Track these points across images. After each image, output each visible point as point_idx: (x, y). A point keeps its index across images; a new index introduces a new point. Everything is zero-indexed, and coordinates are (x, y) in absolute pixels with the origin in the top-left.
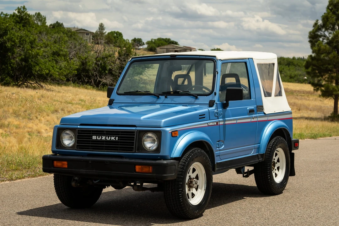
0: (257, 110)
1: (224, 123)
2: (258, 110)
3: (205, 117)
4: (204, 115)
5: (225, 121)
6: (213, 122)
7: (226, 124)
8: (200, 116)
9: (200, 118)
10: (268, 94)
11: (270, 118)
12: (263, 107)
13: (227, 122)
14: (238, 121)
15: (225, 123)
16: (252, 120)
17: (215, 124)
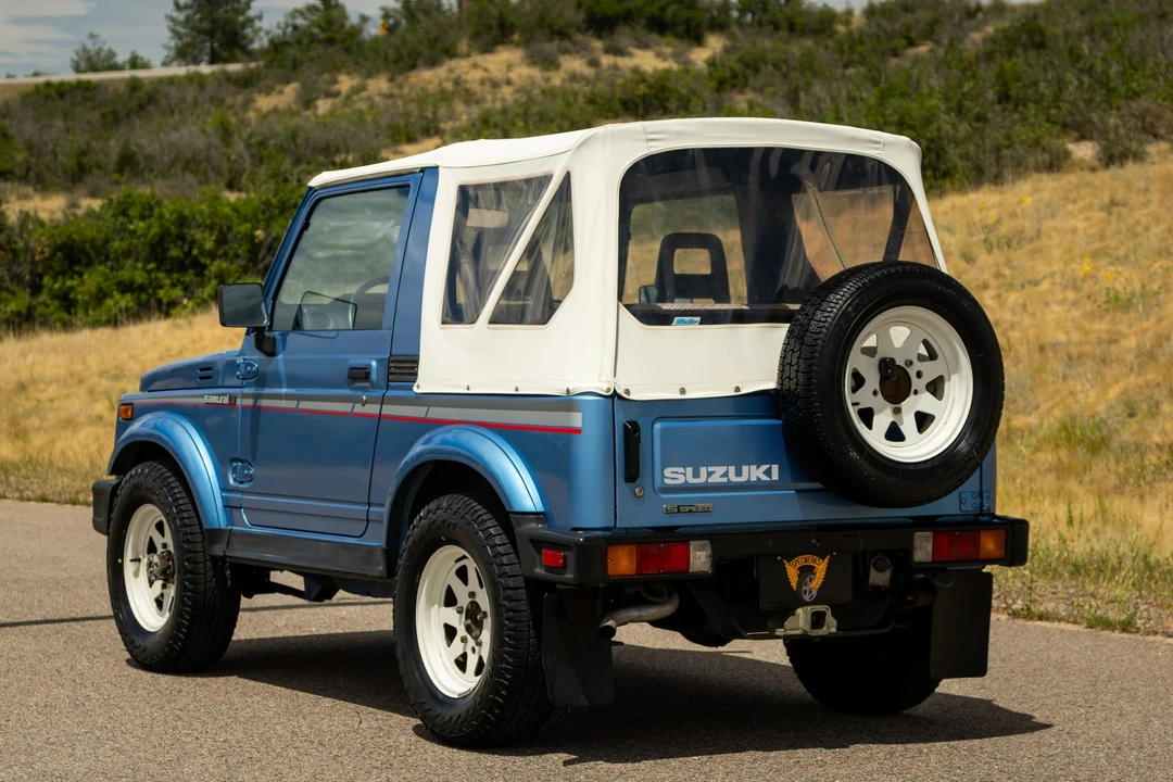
0: (389, 374)
1: (255, 402)
2: (392, 374)
3: (210, 377)
4: (210, 369)
5: (257, 397)
6: (219, 395)
7: (260, 408)
8: (201, 370)
9: (201, 378)
10: (455, 313)
11: (436, 413)
12: (417, 362)
13: (264, 403)
14: (304, 405)
15: (258, 404)
16: (359, 408)
17: (226, 400)
